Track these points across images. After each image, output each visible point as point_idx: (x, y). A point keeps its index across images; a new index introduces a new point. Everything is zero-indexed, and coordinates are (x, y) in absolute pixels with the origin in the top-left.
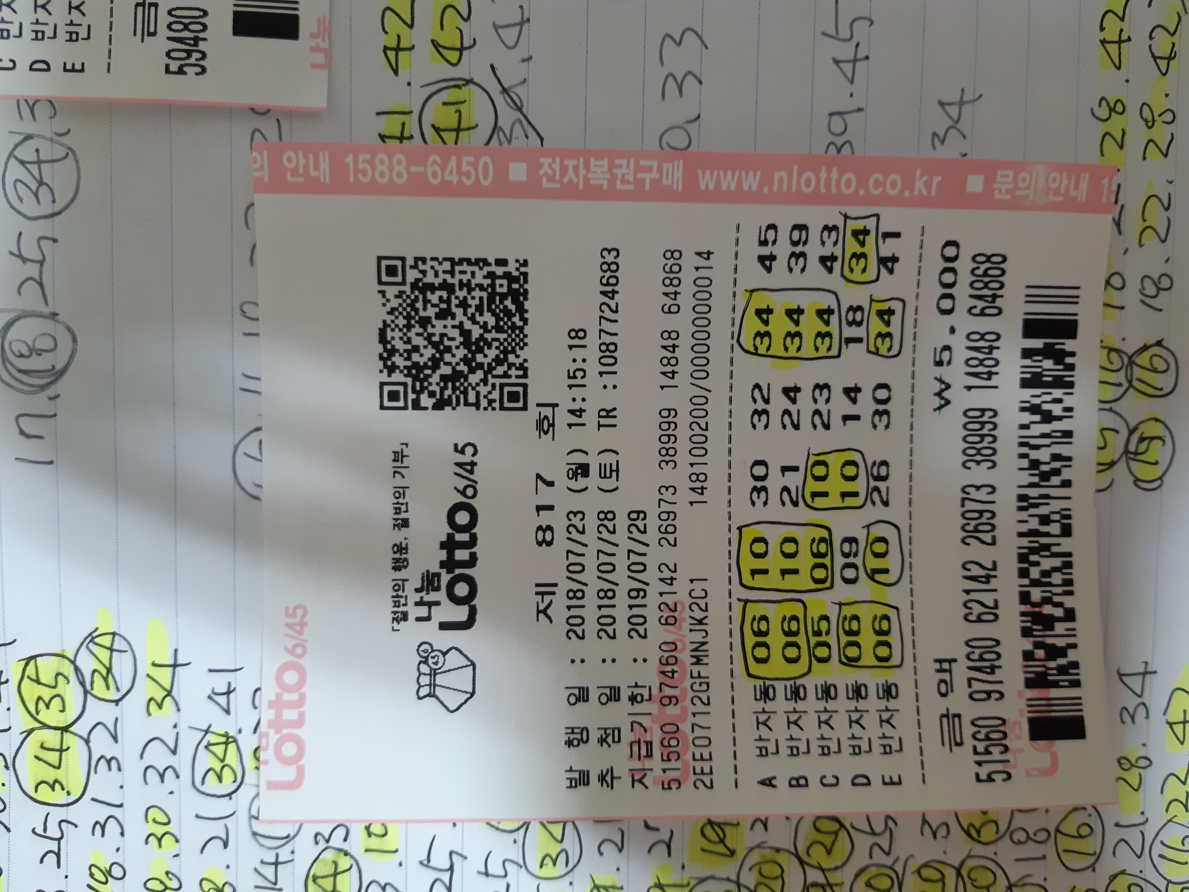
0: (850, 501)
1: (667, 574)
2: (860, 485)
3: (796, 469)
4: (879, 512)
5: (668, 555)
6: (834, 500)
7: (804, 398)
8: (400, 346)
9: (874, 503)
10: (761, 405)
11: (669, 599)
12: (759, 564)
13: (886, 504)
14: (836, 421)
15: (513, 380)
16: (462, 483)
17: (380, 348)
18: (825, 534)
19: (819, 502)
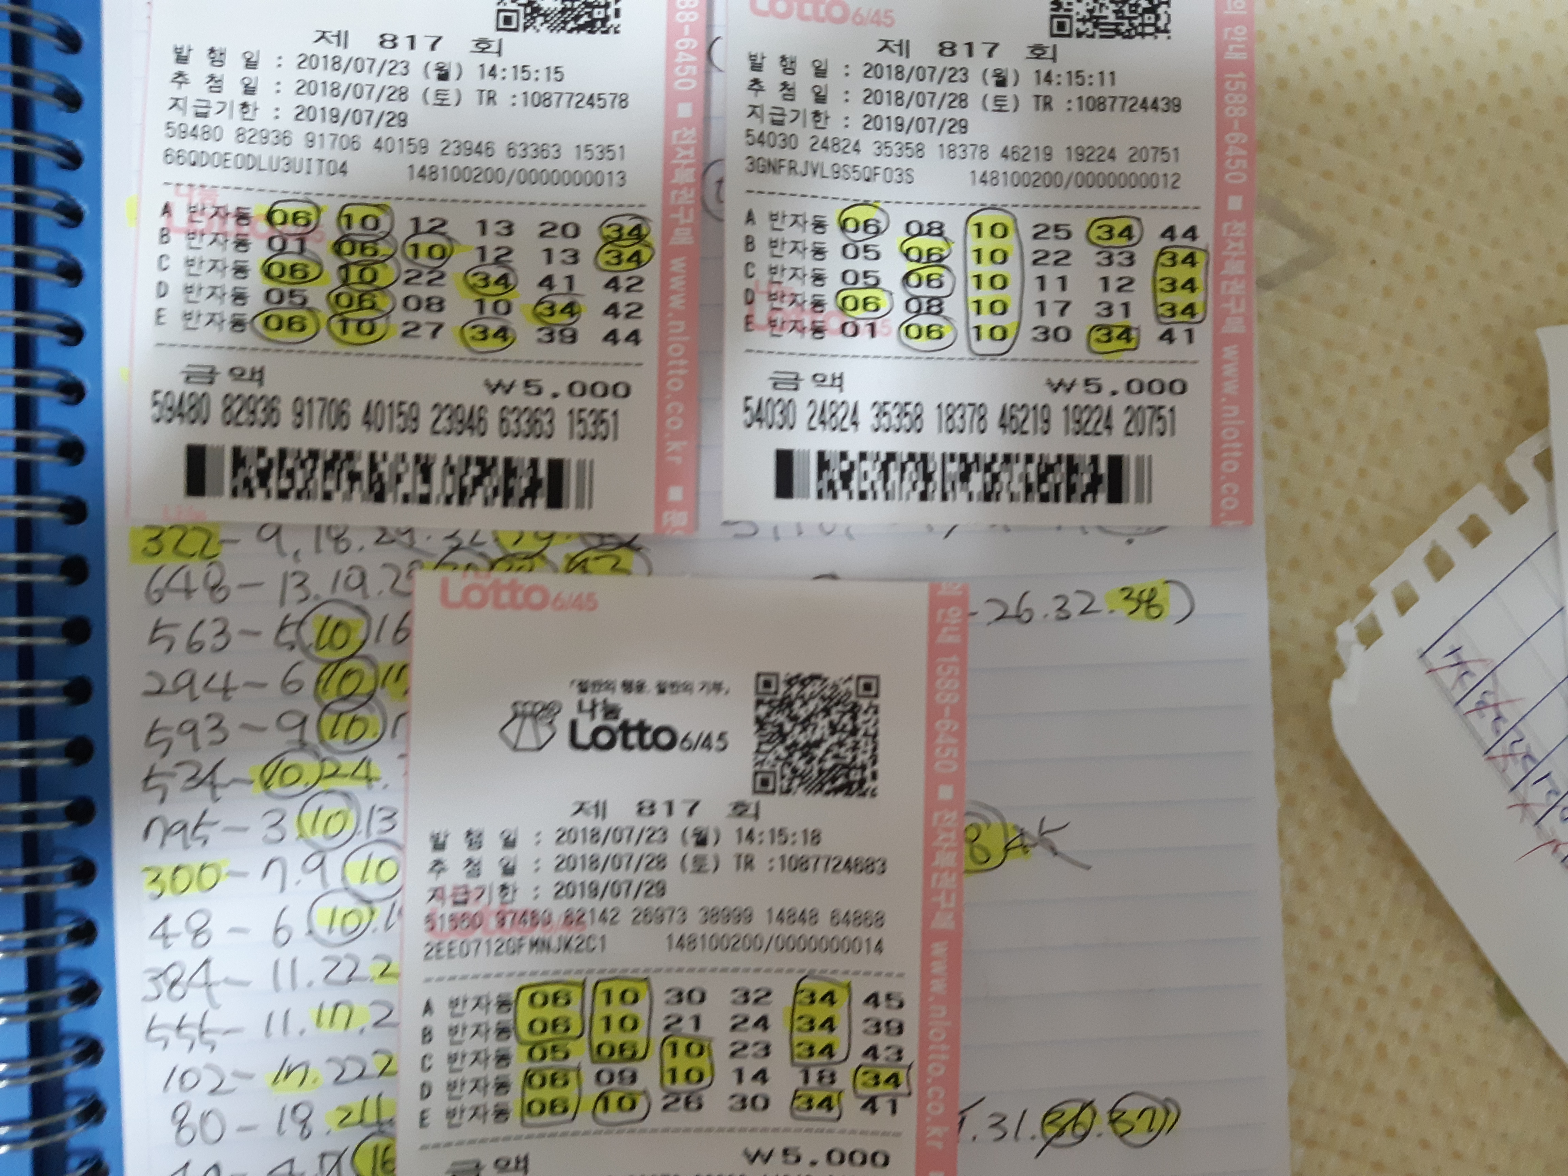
0: (668, 1077)
1: (610, 916)
2: (681, 1085)
3: (697, 1027)
4: (658, 1101)
5: (626, 916)
6: (669, 1063)
7: (758, 1035)
8: (808, 691)
9: (666, 1097)
10: (753, 997)
11: (587, 918)
12: (615, 997)
13: (665, 1107)
14: (737, 1063)
15: (778, 784)
16: (694, 737)
17: (806, 674)
18: (640, 1054)
19: (668, 1050)
